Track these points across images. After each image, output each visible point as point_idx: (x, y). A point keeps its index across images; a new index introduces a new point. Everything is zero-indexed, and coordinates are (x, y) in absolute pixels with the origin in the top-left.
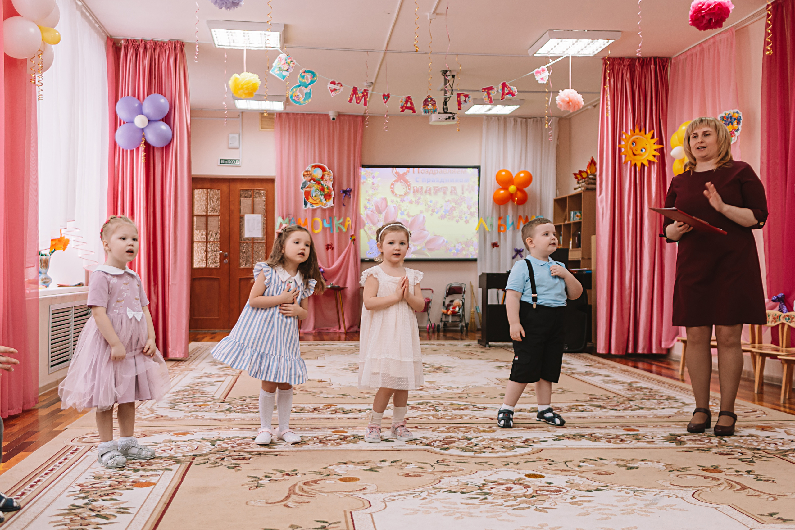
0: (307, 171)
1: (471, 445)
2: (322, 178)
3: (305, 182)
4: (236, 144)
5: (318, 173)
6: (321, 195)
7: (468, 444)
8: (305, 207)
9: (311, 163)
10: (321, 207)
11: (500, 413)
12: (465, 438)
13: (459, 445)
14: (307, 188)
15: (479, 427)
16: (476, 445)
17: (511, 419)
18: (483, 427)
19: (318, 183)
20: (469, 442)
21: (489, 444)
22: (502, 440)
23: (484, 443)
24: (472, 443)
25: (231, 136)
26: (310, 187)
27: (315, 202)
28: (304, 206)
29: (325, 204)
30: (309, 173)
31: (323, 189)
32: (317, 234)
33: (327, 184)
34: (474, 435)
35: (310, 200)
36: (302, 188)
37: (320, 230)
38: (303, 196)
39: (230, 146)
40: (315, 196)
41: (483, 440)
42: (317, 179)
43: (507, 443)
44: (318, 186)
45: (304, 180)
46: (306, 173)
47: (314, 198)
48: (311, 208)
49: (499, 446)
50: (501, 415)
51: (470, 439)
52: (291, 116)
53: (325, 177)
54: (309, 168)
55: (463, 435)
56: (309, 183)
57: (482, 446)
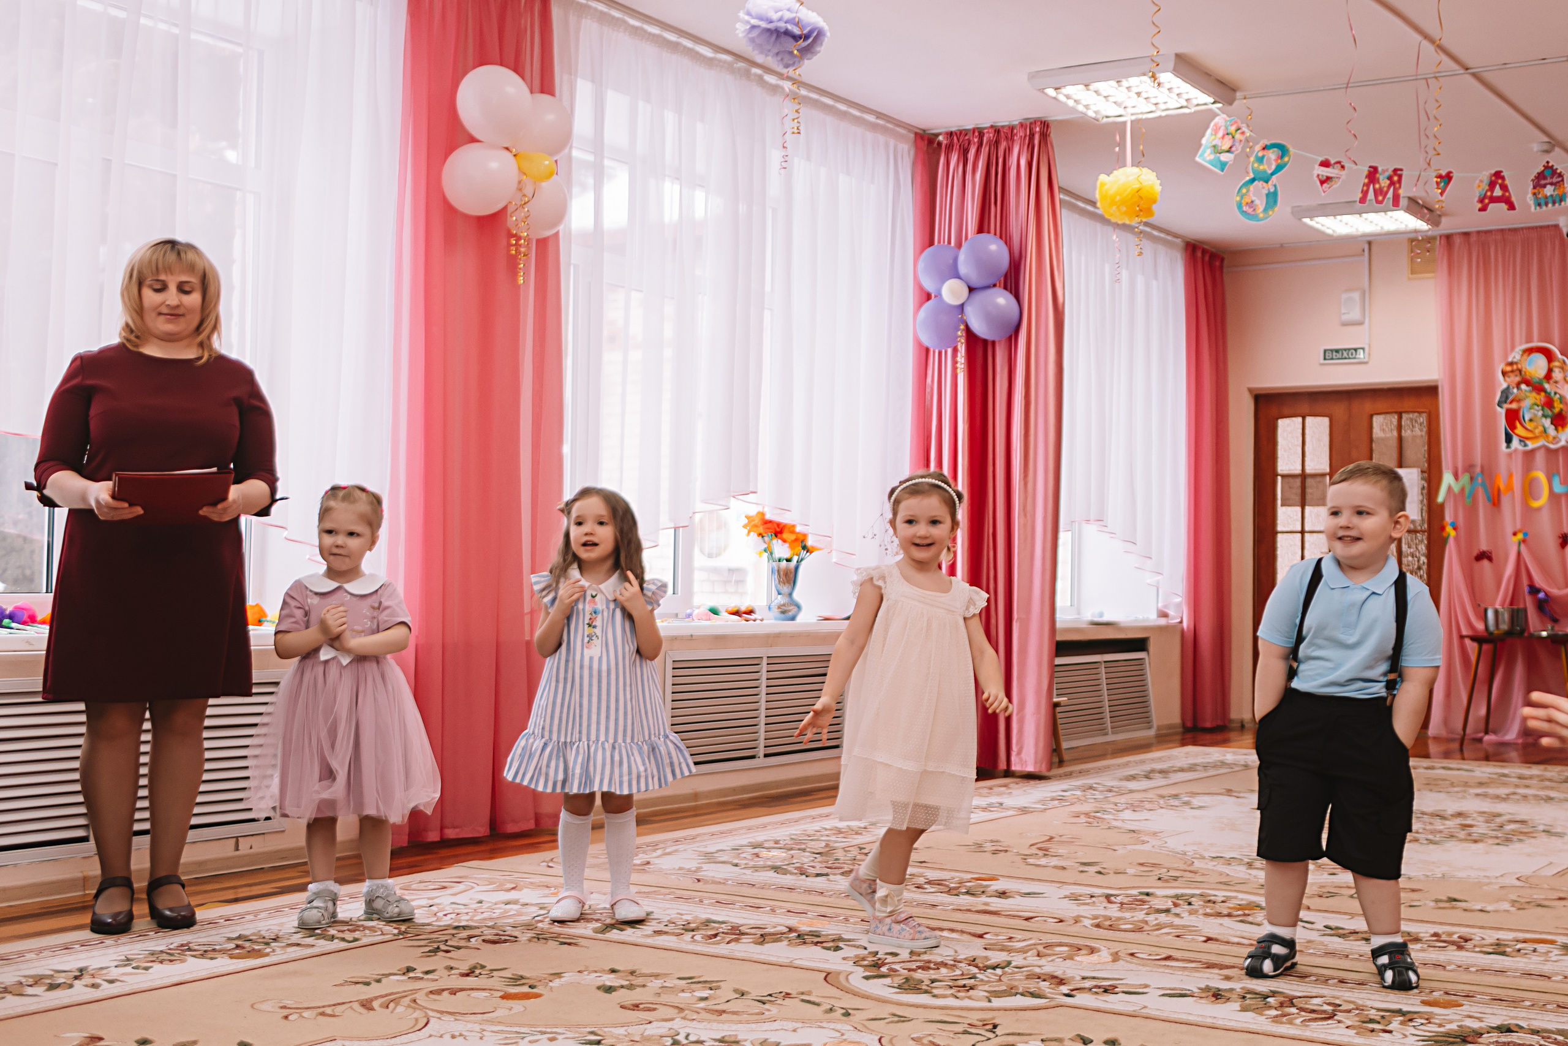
0: (1511, 364)
2: (1548, 376)
3: (1508, 388)
4: (1355, 314)
5: (1537, 366)
6: (1545, 416)
8: (1508, 447)
9: (1521, 344)
10: (1544, 446)
14: (1511, 402)
19: (1538, 388)
25: (1344, 296)
26: (1519, 401)
27: (1530, 435)
28: (1504, 445)
29: (1554, 438)
30: (1515, 367)
31: (1549, 403)
32: (1539, 509)
33: (1558, 391)
35: (1520, 430)
36: (1500, 404)
37: (1542, 501)
38: (1502, 422)
39: (1345, 318)
40: (1531, 420)
42: (1535, 380)
44: (1538, 397)
45: (1505, 385)
46: (1509, 368)
47: (1528, 425)
48: (1521, 448)
52: (1473, 239)
53: (1554, 375)
54: (1515, 356)
56: (1515, 391)
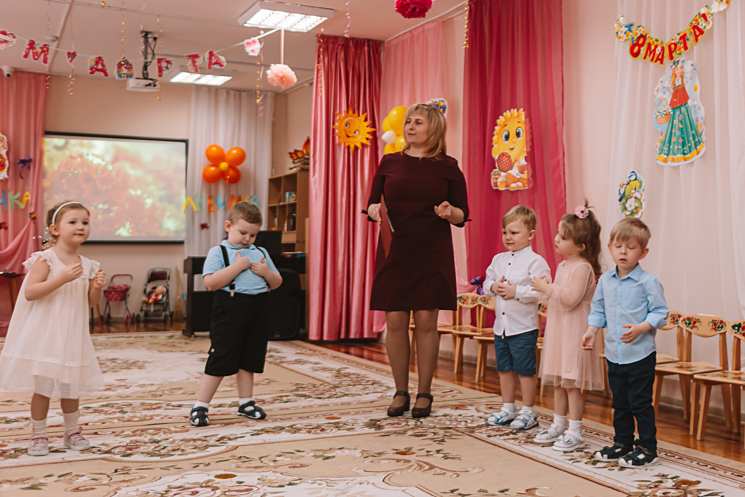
1: (158, 449)
7: (155, 448)
11: (193, 411)
12: (152, 441)
13: (144, 449)
15: (171, 428)
16: (164, 448)
17: (206, 416)
18: (176, 427)
20: (157, 445)
21: (179, 445)
22: (195, 440)
23: (173, 445)
24: (159, 446)
34: (164, 436)
41: (172, 442)
43: (200, 442)
49: (190, 447)
50: (195, 414)
51: (158, 442)
55: (150, 437)
57: (171, 449)
